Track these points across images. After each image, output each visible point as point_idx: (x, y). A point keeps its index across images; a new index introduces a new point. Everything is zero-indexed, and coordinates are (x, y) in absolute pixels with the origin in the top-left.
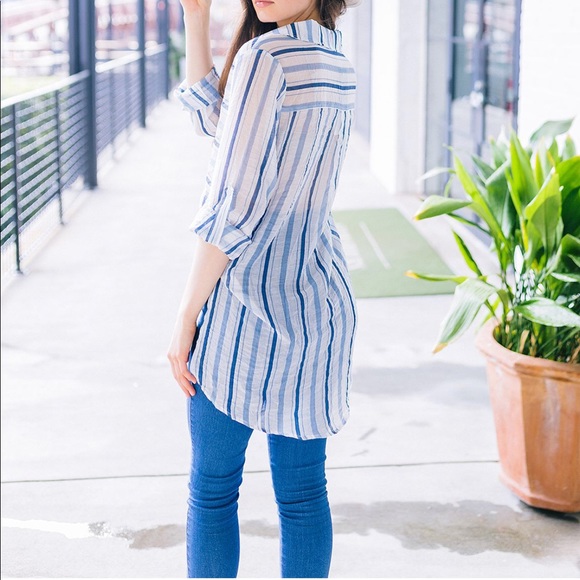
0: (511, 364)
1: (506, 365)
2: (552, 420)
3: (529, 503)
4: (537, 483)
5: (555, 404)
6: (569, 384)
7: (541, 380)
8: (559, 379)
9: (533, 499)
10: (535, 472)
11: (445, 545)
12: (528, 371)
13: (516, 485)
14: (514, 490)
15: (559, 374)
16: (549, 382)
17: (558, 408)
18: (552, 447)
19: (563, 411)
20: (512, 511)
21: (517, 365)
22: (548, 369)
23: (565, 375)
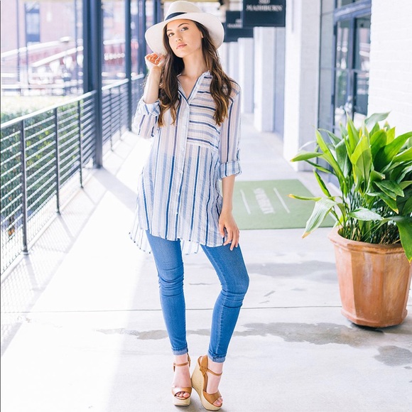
0: (346, 245)
1: (344, 246)
2: (368, 276)
3: (356, 323)
4: (360, 312)
5: (370, 267)
6: (377, 255)
7: (362, 253)
8: (371, 252)
9: (358, 321)
10: (359, 306)
11: (307, 341)
12: (355, 248)
13: (350, 314)
14: (348, 317)
15: (371, 249)
16: (366, 254)
17: (372, 269)
18: (369, 291)
19: (374, 270)
20: (346, 327)
21: (348, 245)
22: (366, 247)
23: (374, 250)
